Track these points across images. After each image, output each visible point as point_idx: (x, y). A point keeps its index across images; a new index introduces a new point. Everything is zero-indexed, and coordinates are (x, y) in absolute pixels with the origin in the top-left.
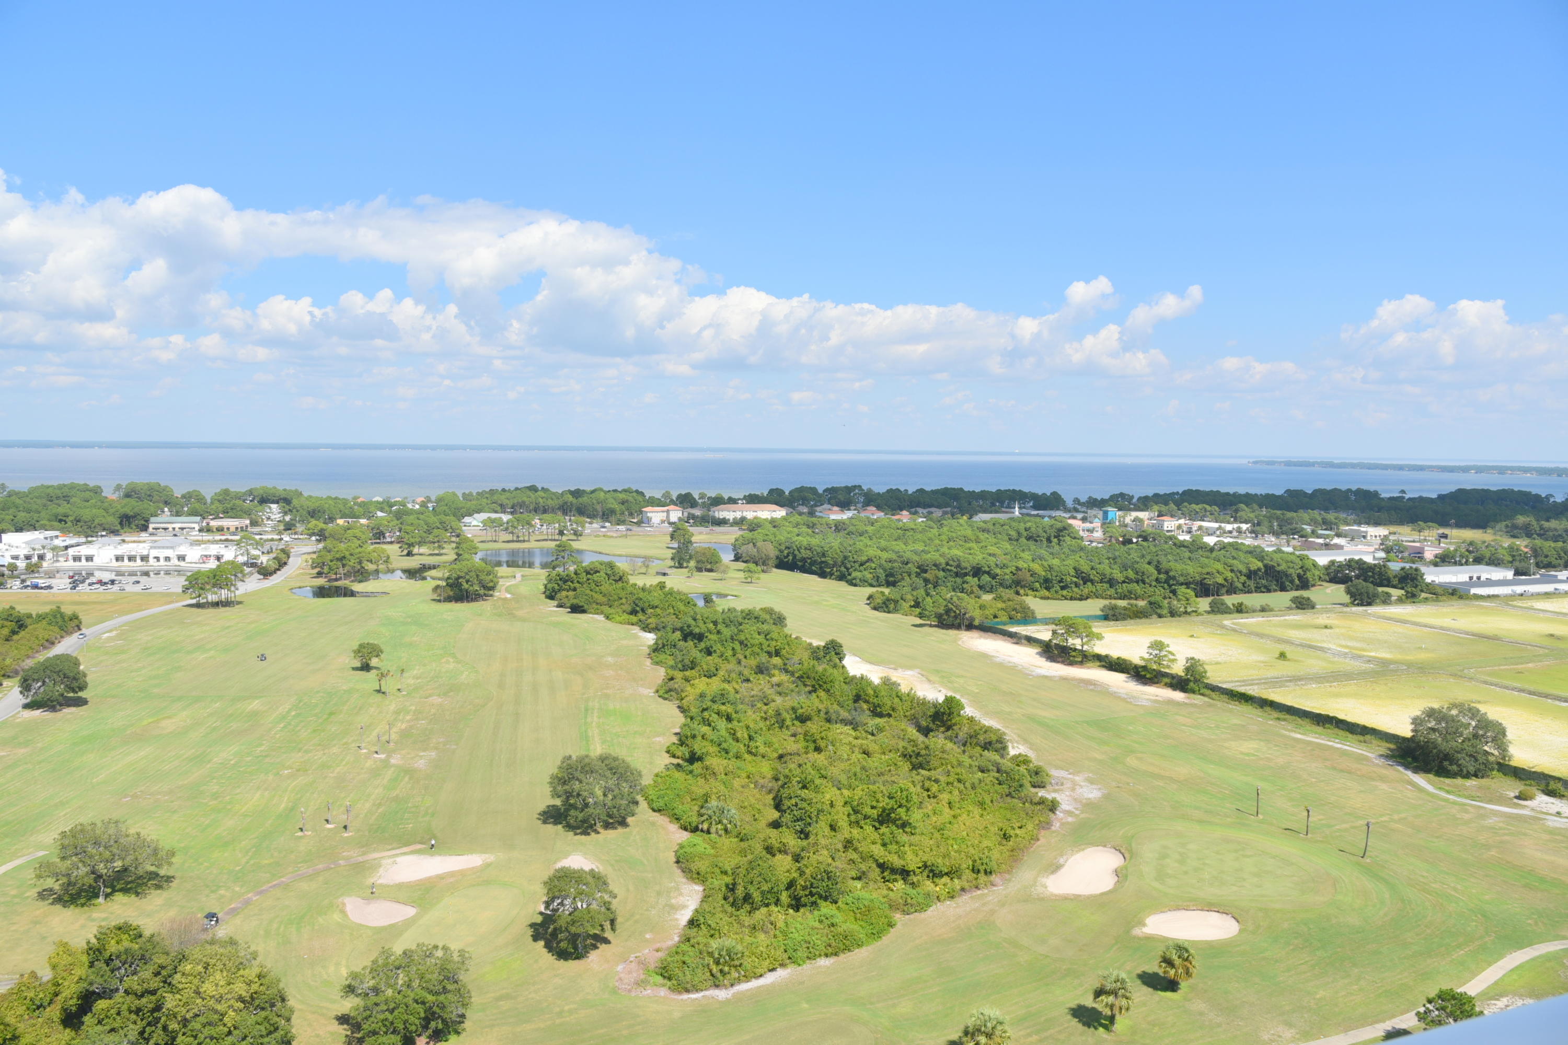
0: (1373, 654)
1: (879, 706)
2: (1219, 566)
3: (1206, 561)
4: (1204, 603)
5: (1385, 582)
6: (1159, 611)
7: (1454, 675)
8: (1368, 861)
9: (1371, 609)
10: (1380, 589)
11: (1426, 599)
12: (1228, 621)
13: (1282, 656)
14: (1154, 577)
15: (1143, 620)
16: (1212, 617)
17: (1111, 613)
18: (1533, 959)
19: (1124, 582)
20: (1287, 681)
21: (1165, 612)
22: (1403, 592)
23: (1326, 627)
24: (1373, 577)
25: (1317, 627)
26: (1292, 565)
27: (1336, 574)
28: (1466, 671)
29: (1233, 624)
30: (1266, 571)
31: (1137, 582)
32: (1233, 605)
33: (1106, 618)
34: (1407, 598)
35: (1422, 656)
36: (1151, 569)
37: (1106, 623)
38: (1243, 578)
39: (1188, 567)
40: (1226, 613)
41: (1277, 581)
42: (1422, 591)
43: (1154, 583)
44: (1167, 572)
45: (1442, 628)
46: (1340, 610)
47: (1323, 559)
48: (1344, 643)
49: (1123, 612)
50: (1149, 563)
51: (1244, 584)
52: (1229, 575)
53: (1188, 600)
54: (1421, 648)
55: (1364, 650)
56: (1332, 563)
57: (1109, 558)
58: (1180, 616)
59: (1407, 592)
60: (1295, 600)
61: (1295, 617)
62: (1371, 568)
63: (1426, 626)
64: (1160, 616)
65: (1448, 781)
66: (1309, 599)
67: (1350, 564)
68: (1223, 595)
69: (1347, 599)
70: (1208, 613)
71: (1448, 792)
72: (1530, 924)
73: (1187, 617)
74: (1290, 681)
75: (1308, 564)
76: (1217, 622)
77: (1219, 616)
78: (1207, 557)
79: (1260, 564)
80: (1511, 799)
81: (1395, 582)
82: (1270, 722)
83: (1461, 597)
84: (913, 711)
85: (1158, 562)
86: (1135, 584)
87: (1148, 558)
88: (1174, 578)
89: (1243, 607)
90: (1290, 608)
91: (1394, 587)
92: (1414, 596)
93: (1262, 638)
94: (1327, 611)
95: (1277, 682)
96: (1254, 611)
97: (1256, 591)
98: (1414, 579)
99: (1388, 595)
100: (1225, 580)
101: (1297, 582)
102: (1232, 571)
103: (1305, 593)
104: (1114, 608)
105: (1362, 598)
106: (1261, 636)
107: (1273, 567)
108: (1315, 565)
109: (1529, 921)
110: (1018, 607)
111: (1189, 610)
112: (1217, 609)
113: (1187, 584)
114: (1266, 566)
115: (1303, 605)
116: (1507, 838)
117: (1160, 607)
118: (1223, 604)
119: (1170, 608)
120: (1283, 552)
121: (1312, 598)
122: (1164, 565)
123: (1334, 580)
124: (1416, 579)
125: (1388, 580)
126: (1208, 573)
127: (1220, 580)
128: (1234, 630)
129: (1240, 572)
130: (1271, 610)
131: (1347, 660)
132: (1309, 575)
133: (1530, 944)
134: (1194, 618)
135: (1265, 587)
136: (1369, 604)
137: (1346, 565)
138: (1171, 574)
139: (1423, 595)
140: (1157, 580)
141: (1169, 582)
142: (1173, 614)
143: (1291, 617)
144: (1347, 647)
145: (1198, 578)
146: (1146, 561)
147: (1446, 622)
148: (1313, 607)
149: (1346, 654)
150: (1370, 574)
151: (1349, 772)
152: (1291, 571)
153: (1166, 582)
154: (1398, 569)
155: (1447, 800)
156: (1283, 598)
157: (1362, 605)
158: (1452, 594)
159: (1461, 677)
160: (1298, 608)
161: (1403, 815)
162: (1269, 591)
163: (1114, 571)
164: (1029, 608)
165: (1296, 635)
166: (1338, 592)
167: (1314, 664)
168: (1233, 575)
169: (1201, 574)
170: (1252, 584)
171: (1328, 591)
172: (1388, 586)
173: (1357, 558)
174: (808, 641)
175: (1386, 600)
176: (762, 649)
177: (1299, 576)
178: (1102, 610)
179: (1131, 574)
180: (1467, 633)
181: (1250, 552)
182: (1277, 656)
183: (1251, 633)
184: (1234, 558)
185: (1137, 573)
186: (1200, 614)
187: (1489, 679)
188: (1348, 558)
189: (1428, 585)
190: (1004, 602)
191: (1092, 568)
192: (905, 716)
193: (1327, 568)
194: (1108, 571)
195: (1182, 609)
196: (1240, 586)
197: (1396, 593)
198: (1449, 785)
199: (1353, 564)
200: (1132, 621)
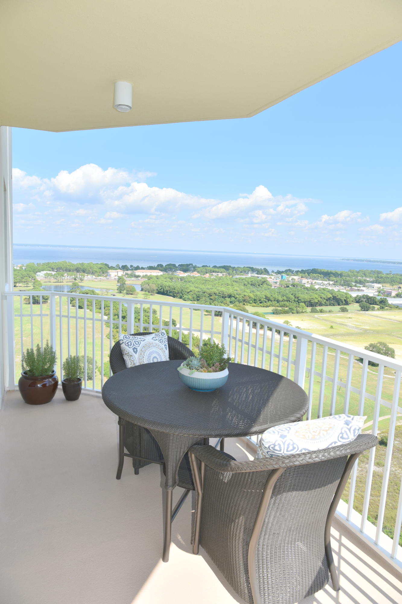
0: (363, 327)
1: (185, 341)
2: (317, 296)
3: (312, 294)
4: (309, 309)
5: (375, 303)
6: (292, 311)
7: (388, 335)
8: (341, 391)
9: (367, 312)
10: (371, 306)
11: (387, 309)
12: (316, 315)
13: (332, 327)
14: (293, 300)
15: (287, 314)
16: (311, 314)
17: (275, 311)
18: (383, 420)
19: (282, 301)
20: (331, 335)
21: (294, 312)
22: (379, 306)
23: (350, 318)
24: (371, 301)
25: (347, 318)
26: (342, 296)
27: (358, 300)
28: (392, 333)
29: (318, 316)
30: (333, 298)
31: (287, 301)
32: (319, 310)
33: (274, 313)
34: (381, 309)
35: (380, 328)
36: (293, 297)
37: (273, 315)
38: (325, 301)
39: (306, 296)
40: (316, 312)
41: (337, 302)
42: (387, 306)
43: (293, 302)
44: (298, 298)
45: (389, 319)
46: (356, 312)
47: (354, 294)
48: (354, 323)
49: (280, 311)
50: (292, 294)
51: (325, 303)
52: (320, 299)
53: (303, 307)
54: (380, 325)
55: (360, 326)
56: (358, 296)
57: (277, 292)
58: (300, 313)
59: (381, 306)
60: (341, 308)
61: (341, 315)
62: (371, 298)
63: (384, 318)
64: (293, 313)
65: (374, 368)
66: (346, 308)
67: (363, 297)
68: (317, 306)
69: (360, 308)
70: (310, 312)
71: (373, 371)
72: (386, 410)
73: (302, 313)
74: (332, 335)
75: (348, 296)
76: (313, 315)
77: (314, 314)
78: (313, 293)
79: (331, 296)
80: (393, 373)
81: (378, 303)
82: (321, 349)
83: (399, 309)
84: (197, 343)
85: (295, 294)
86: (286, 302)
87: (292, 293)
88: (300, 300)
89: (323, 311)
90: (339, 311)
91: (377, 305)
92: (383, 308)
93: (327, 321)
94: (352, 312)
95: (327, 336)
96: (326, 312)
97: (329, 305)
98: (384, 302)
99: (374, 307)
100: (318, 301)
101: (344, 302)
102: (321, 298)
103: (345, 306)
104: (276, 310)
105: (365, 308)
106: (326, 320)
107: (336, 297)
108: (351, 297)
109: (386, 409)
110: (242, 309)
111: (303, 311)
112: (313, 311)
113: (305, 302)
114: (333, 296)
115: (344, 310)
116: (388, 385)
117: (293, 310)
118: (316, 309)
119: (297, 310)
120: (340, 292)
121: (347, 308)
122: (297, 295)
123: (357, 302)
124: (385, 302)
125: (376, 302)
126: (312, 299)
127: (316, 301)
128: (318, 318)
129: (324, 299)
130: (332, 312)
131: (354, 329)
132: (348, 300)
133: (384, 416)
134: (305, 314)
135: (333, 304)
136: (367, 310)
137: (362, 297)
138: (299, 298)
139: (386, 308)
140: (294, 300)
141: (298, 301)
142: (297, 313)
143: (339, 314)
144: (355, 325)
145: (309, 300)
146: (291, 293)
147: (392, 317)
148: (347, 311)
149: (354, 327)
150: (370, 300)
151: (343, 365)
152: (342, 298)
153: (297, 301)
154: (380, 298)
155: (372, 374)
156: (337, 308)
157: (365, 311)
158: (397, 308)
159: (390, 335)
160: (342, 311)
161: (356, 378)
162: (334, 305)
163: (279, 297)
164: (246, 309)
165: (339, 320)
166: (357, 306)
167: (342, 330)
168: (321, 299)
169: (310, 299)
170: (328, 303)
171: (355, 306)
172: (375, 304)
173: (366, 294)
174: (164, 319)
175: (373, 309)
176: (146, 322)
177: (345, 300)
178: (272, 311)
179: (285, 298)
180: (397, 321)
181: (329, 291)
182: (330, 327)
183: (323, 320)
184: (322, 293)
185: (287, 298)
186: (307, 313)
187: (399, 336)
188: (363, 294)
189: (389, 304)
190: (237, 307)
191: (271, 296)
192: (195, 345)
193: (355, 298)
194: (277, 297)
195: (301, 311)
196: (324, 303)
197: (377, 307)
198: (374, 369)
199: (364, 296)
200: (283, 315)
